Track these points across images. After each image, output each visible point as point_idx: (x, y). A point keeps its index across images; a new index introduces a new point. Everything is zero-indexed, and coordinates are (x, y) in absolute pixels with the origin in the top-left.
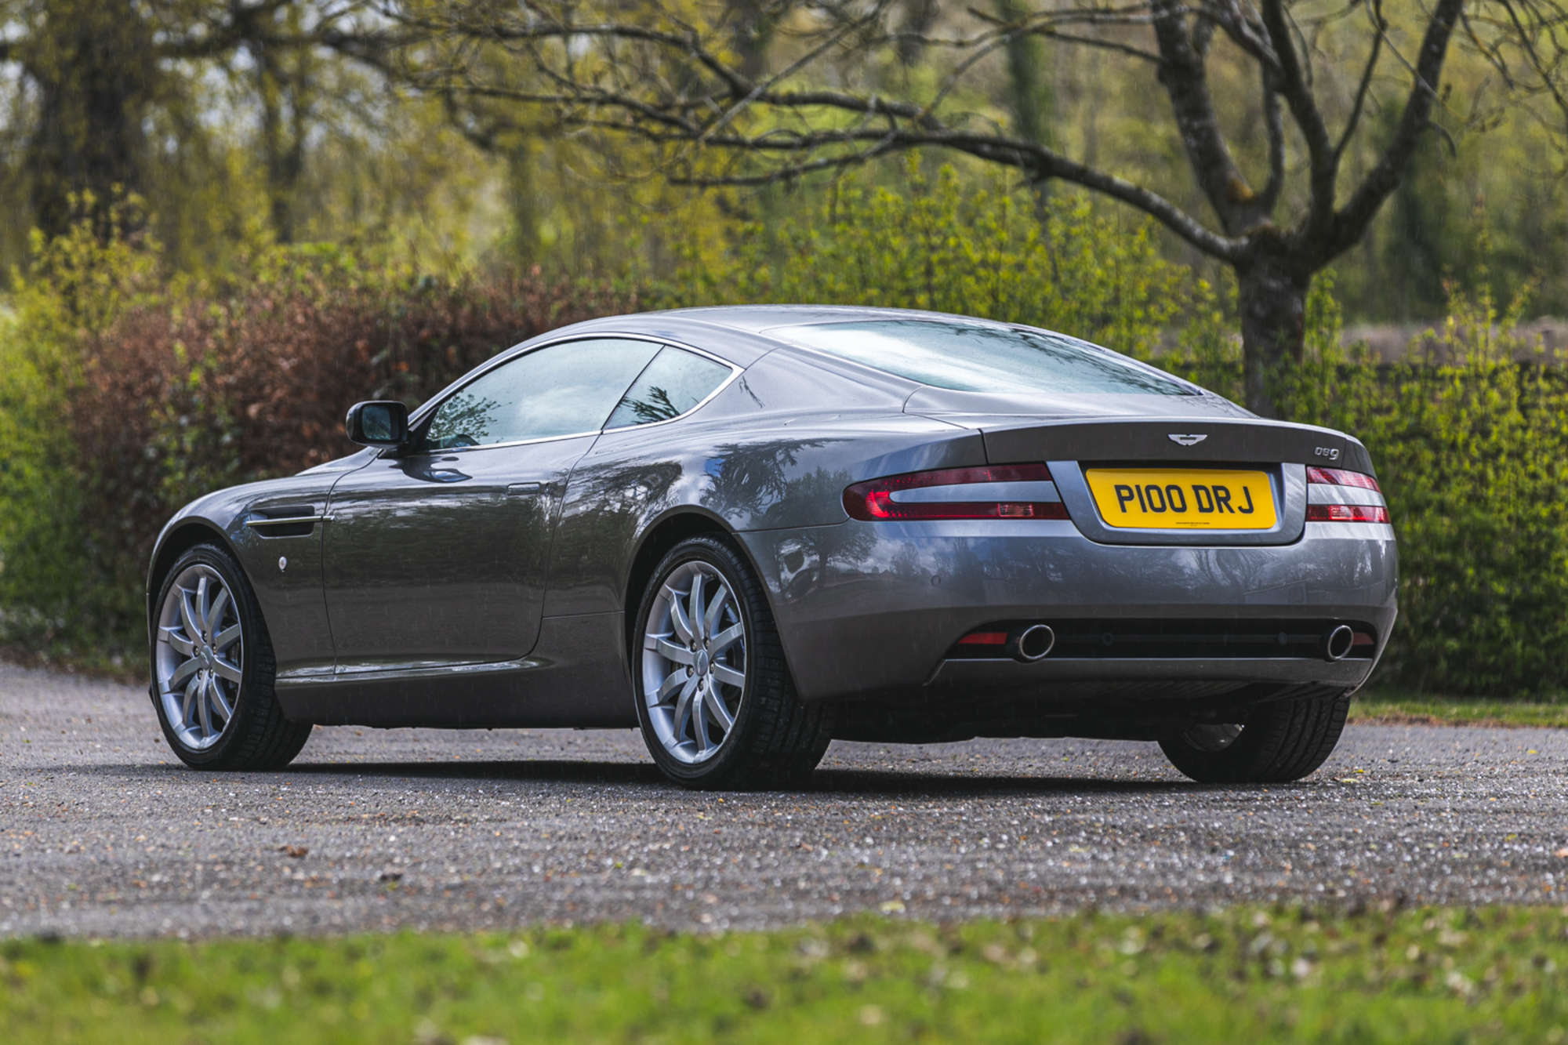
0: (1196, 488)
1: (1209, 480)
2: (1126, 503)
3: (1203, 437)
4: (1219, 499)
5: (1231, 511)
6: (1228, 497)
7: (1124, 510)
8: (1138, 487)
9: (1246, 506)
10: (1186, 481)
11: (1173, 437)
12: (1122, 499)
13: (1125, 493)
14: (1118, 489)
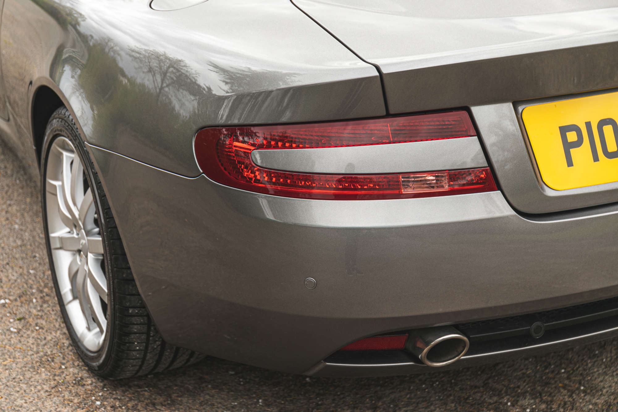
2: (572, 151)
7: (570, 163)
8: (588, 125)
12: (568, 146)
13: (572, 137)
14: (564, 130)
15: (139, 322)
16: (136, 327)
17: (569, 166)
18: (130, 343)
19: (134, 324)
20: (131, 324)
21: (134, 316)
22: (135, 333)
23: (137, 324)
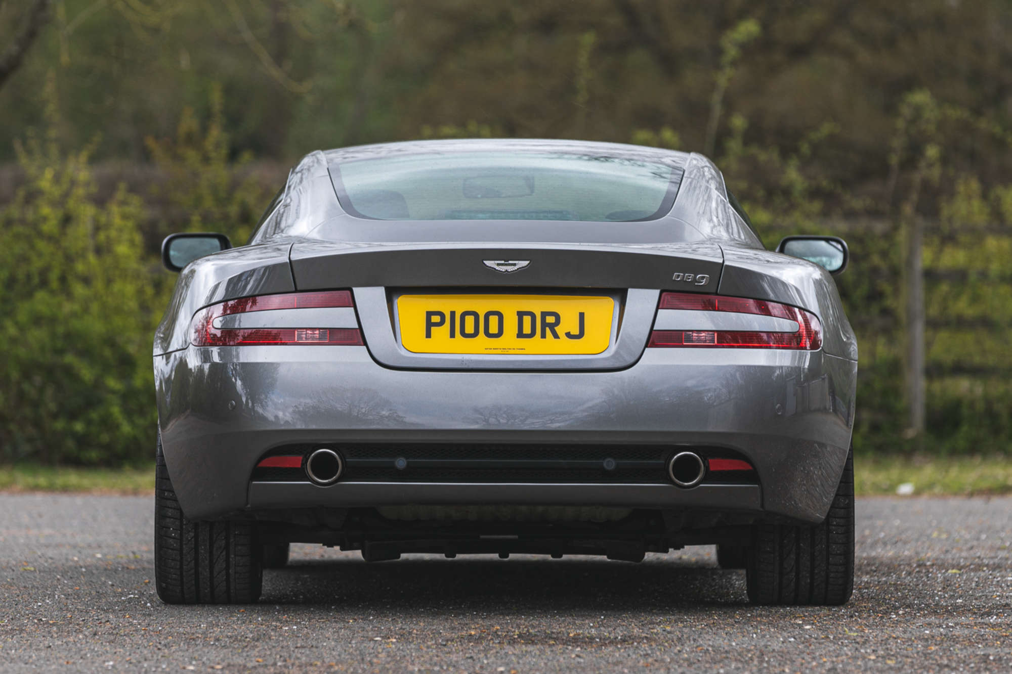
0: (521, 315)
1: (537, 305)
2: (433, 329)
3: (524, 263)
4: (544, 325)
5: (556, 336)
6: (558, 321)
7: (428, 335)
8: (453, 314)
9: (576, 331)
10: (509, 306)
11: (488, 263)
12: (429, 325)
13: (436, 319)
14: (429, 314)
15: (173, 506)
16: (170, 510)
17: (427, 337)
18: (166, 528)
19: (169, 508)
20: (166, 507)
21: (169, 499)
22: (170, 517)
23: (171, 508)
